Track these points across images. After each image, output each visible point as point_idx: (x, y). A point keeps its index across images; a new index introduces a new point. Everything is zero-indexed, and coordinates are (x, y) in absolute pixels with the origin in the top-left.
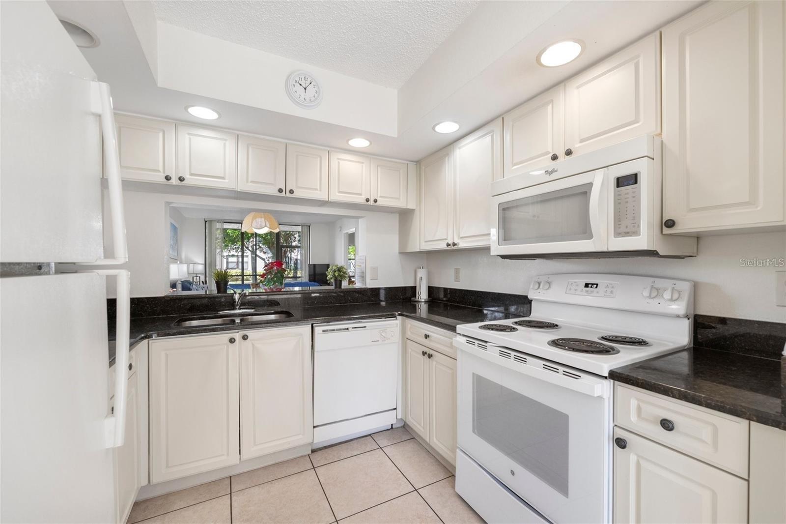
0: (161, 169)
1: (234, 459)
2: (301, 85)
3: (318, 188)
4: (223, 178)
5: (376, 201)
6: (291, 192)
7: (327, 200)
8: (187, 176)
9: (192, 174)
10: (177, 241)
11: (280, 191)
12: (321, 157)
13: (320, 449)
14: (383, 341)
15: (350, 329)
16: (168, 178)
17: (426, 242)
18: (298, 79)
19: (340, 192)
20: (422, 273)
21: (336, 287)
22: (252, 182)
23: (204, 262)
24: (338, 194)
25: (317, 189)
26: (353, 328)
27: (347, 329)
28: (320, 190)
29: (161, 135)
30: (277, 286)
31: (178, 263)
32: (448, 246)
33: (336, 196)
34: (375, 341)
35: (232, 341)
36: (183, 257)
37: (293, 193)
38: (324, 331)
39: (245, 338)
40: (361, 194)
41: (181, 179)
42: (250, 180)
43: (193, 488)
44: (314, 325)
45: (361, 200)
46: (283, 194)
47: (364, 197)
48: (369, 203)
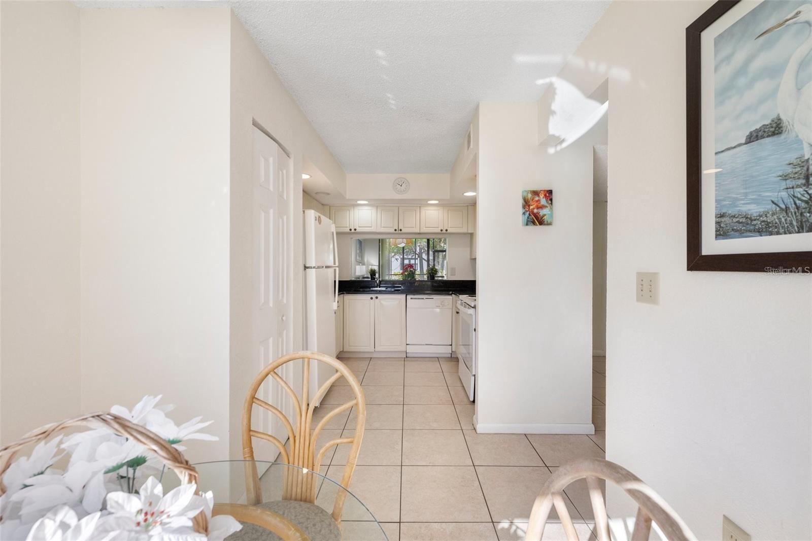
0: (348, 226)
1: (372, 349)
2: (399, 185)
4: (372, 227)
5: (446, 230)
6: (401, 230)
7: (419, 232)
8: (357, 228)
9: (359, 227)
10: (361, 249)
11: (396, 230)
12: (415, 210)
13: (410, 357)
14: (442, 306)
15: (424, 299)
16: (351, 230)
18: (398, 182)
19: (426, 227)
22: (384, 227)
23: (378, 264)
24: (424, 229)
25: (414, 227)
26: (426, 298)
28: (416, 227)
29: (348, 212)
34: (438, 306)
35: (372, 298)
36: (366, 260)
38: (411, 298)
39: (377, 298)
40: (438, 228)
41: (355, 230)
43: (357, 358)
44: (407, 295)
45: (438, 230)
46: (397, 231)
47: (440, 229)
48: (443, 232)
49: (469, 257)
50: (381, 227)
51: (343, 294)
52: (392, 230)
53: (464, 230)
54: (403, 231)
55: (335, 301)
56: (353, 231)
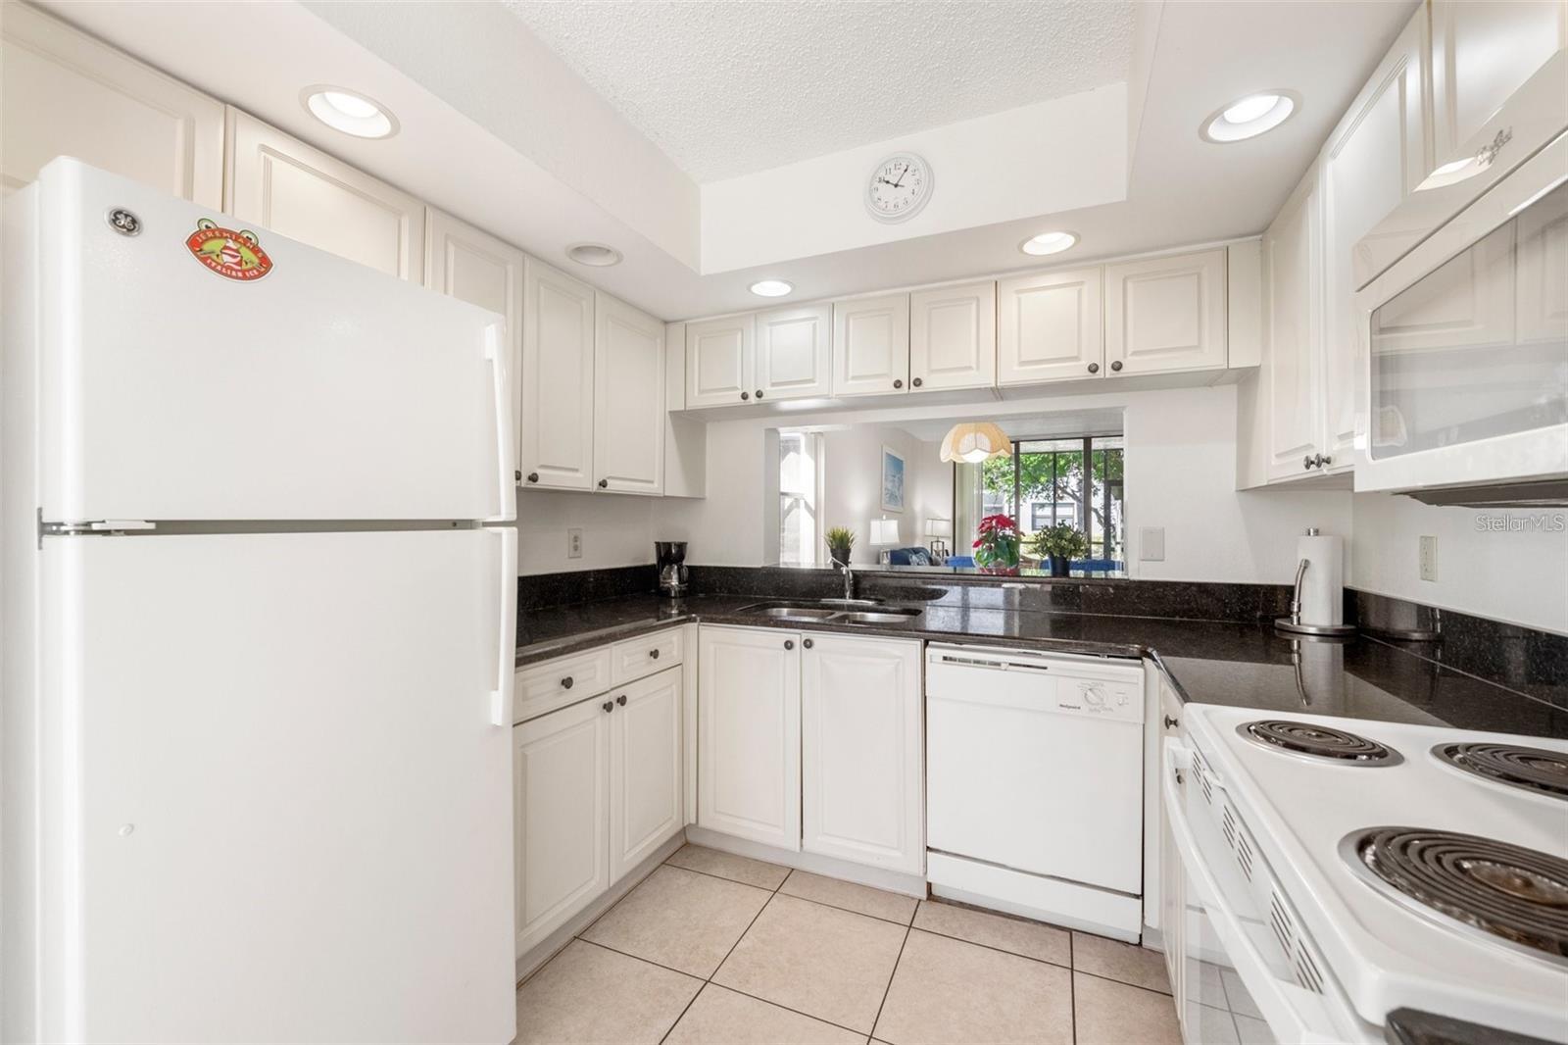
0: (739, 387)
1: (792, 841)
2: (888, 182)
3: (974, 366)
4: (812, 381)
5: (1117, 367)
6: (918, 383)
7: (993, 385)
8: (766, 388)
9: (773, 385)
10: (901, 481)
11: (898, 384)
12: (978, 299)
13: (949, 902)
14: (1091, 710)
15: (1003, 666)
16: (745, 396)
17: (1277, 456)
18: (882, 174)
19: (1023, 363)
20: (1315, 551)
21: (1054, 575)
22: (854, 378)
23: (950, 517)
24: (1016, 368)
25: (970, 368)
26: (1011, 664)
27: (999, 664)
28: (978, 368)
30: (1000, 564)
31: (884, 517)
32: (1308, 467)
33: (1013, 374)
34: (1070, 707)
35: (789, 645)
36: (918, 508)
37: (920, 384)
38: (945, 658)
39: (808, 644)
40: (1076, 358)
41: (760, 394)
42: (851, 374)
44: (930, 643)
45: (1078, 371)
46: (904, 390)
47: (1085, 363)
48: (1100, 374)
49: (1229, 481)
50: (846, 380)
51: (694, 620)
52: (887, 388)
53: (1210, 358)
54: (927, 387)
55: (497, 689)
56: (753, 399)
